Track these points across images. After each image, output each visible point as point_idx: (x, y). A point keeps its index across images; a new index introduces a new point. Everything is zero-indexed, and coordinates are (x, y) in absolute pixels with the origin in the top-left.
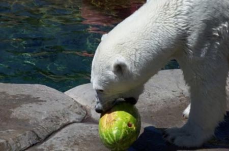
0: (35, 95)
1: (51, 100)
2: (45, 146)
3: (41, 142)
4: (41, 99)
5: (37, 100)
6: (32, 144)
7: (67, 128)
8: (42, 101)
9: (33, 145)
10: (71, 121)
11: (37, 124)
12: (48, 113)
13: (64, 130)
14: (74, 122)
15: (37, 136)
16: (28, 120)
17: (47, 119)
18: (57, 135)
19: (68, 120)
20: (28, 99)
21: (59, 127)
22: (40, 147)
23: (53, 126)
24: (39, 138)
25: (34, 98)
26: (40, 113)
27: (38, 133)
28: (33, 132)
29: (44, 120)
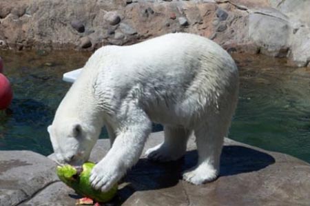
0: (23, 160)
1: (37, 163)
2: (32, 202)
3: (29, 199)
4: (27, 163)
5: (24, 164)
6: (21, 200)
7: (50, 186)
8: (29, 164)
9: (23, 202)
10: (54, 180)
11: (25, 184)
12: (34, 174)
13: (48, 188)
14: (56, 181)
15: (26, 194)
16: (17, 181)
17: (33, 179)
18: (43, 192)
19: (51, 179)
20: (17, 163)
21: (43, 186)
22: (28, 203)
23: (38, 185)
24: (27, 196)
25: (22, 162)
26: (27, 174)
27: (26, 191)
28: (22, 190)
29: (31, 180)
